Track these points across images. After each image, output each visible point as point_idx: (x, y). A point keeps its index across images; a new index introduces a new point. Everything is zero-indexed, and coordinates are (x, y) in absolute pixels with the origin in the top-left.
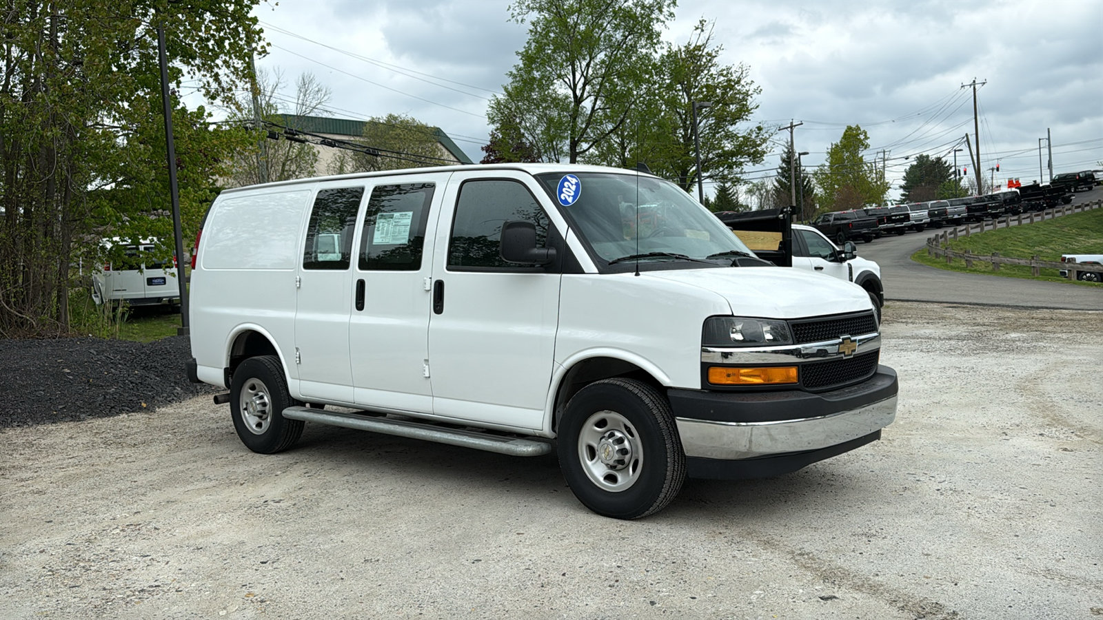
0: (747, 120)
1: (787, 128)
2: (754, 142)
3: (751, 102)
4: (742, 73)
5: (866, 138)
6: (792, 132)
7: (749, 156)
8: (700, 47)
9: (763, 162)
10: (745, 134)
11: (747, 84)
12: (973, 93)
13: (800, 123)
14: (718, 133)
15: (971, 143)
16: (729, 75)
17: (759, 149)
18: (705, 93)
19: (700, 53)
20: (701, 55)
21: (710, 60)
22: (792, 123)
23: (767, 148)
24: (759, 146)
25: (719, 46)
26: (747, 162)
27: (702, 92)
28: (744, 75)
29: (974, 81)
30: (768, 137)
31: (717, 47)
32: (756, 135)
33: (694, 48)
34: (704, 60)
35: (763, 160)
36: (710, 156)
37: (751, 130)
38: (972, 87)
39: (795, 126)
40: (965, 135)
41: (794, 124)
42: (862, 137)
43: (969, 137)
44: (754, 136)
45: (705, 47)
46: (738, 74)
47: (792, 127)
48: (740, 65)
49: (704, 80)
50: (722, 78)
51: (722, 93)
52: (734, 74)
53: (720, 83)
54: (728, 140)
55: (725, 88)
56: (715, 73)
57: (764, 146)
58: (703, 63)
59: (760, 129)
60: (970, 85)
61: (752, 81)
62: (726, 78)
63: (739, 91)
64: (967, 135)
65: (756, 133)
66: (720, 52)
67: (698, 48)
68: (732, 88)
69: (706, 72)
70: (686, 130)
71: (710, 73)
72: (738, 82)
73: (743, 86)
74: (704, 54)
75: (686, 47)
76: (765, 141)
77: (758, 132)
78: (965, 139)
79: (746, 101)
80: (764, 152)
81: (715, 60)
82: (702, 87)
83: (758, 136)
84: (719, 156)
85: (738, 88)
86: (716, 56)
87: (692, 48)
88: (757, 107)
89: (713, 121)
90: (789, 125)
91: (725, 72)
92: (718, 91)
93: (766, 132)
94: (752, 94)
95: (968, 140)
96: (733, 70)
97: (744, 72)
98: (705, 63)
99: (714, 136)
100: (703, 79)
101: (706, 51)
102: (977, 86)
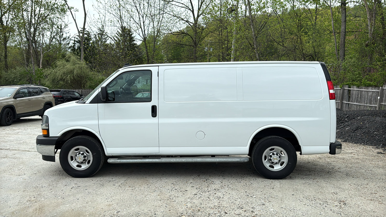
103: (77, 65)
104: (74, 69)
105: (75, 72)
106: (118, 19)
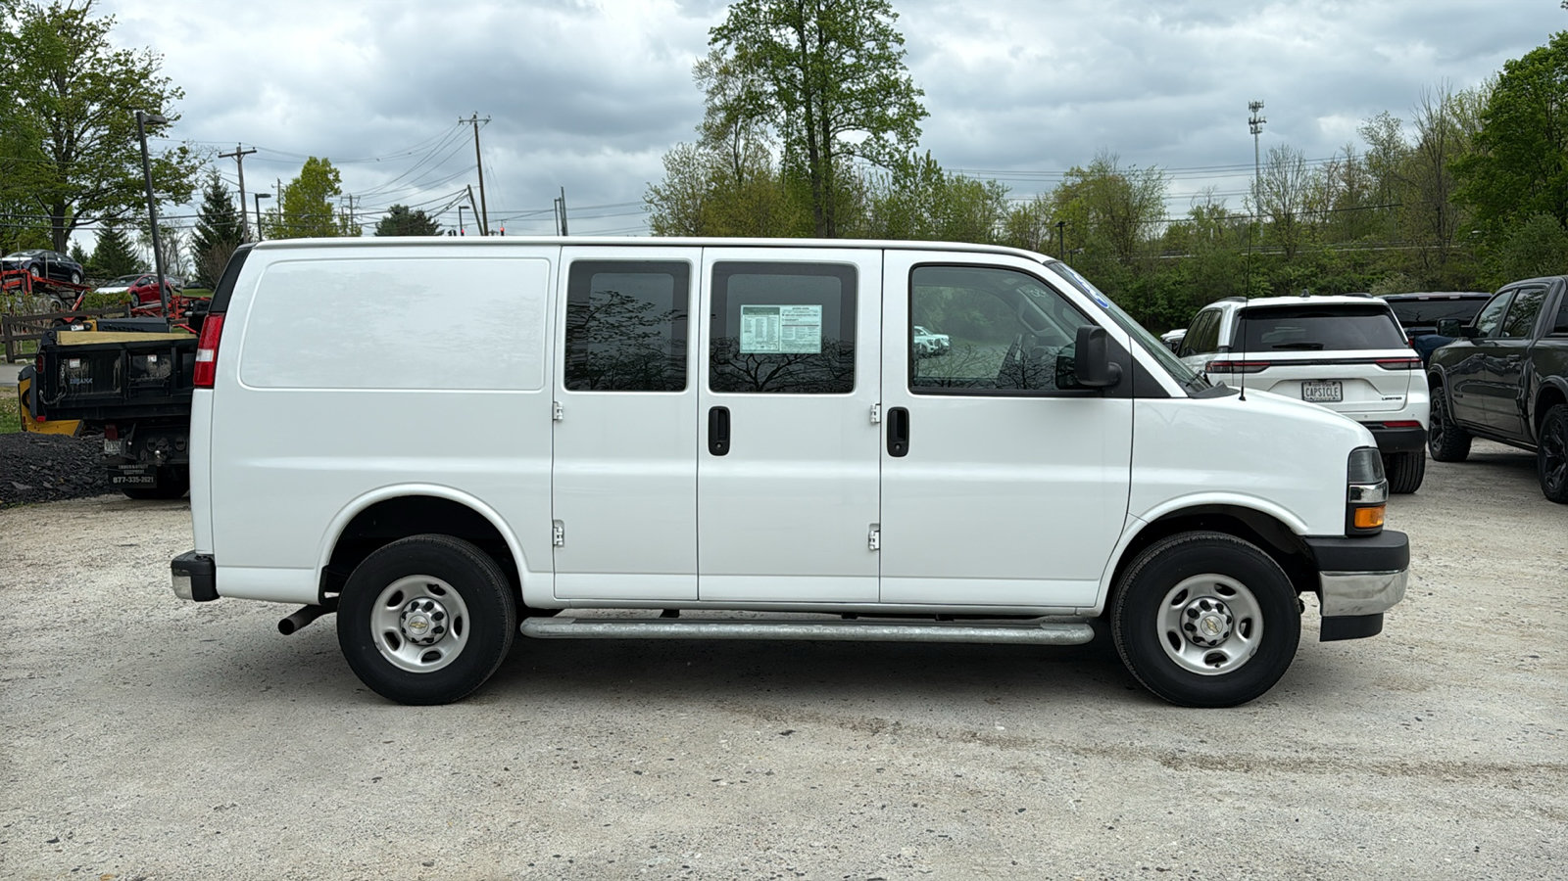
0: (162, 135)
1: (232, 155)
2: (177, 171)
3: (168, 108)
4: (150, 64)
5: (337, 179)
6: (239, 162)
7: (168, 191)
8: (78, 13)
9: (190, 201)
10: (160, 157)
11: (159, 82)
12: (474, 133)
13: (252, 149)
14: (117, 150)
15: (474, 197)
16: (130, 65)
17: (185, 181)
18: (90, 86)
19: (77, 22)
20: (79, 25)
21: (95, 35)
22: (239, 149)
23: (196, 180)
24: (184, 177)
25: (110, 17)
26: (166, 199)
27: (84, 85)
28: (154, 66)
29: (475, 117)
30: (198, 164)
31: (106, 17)
32: (179, 160)
33: (67, 13)
34: (84, 34)
35: (191, 199)
36: (104, 185)
37: (170, 152)
38: (473, 124)
39: (244, 153)
40: (466, 187)
41: (243, 151)
42: (331, 177)
43: (473, 190)
44: (174, 160)
45: (85, 15)
46: (144, 64)
47: (239, 154)
48: (147, 51)
49: (88, 66)
50: (117, 67)
51: (119, 91)
52: (137, 63)
53: (114, 74)
54: (132, 163)
55: (123, 83)
56: (104, 57)
57: (192, 177)
58: (82, 39)
59: (184, 151)
60: (471, 121)
61: (167, 78)
62: (124, 68)
63: (147, 91)
64: (469, 187)
65: (179, 157)
66: (112, 26)
67: (72, 14)
68: (135, 84)
69: (89, 53)
70: (58, 141)
71: (98, 56)
72: (145, 75)
73: (152, 83)
74: (83, 24)
75: (51, 9)
76: (193, 169)
77: (181, 155)
78: (467, 192)
79: (159, 107)
80: (192, 187)
81: (105, 37)
82: (84, 76)
83: (182, 162)
84: (119, 186)
85: (145, 85)
86: (104, 32)
87: (62, 11)
88: (178, 117)
89: (107, 132)
90: (235, 152)
91: (122, 58)
92: (112, 86)
93: (195, 158)
94: (168, 97)
95: (471, 194)
96: (135, 57)
97: (154, 62)
98: (85, 39)
99: (108, 155)
100: (85, 63)
101: (87, 20)
102: (478, 123)
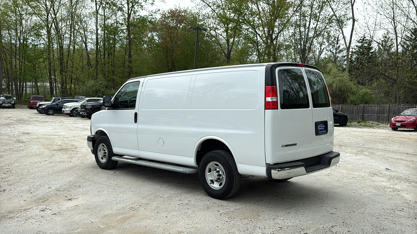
103: (338, 78)
104: (333, 82)
105: (334, 85)
106: (391, 20)
